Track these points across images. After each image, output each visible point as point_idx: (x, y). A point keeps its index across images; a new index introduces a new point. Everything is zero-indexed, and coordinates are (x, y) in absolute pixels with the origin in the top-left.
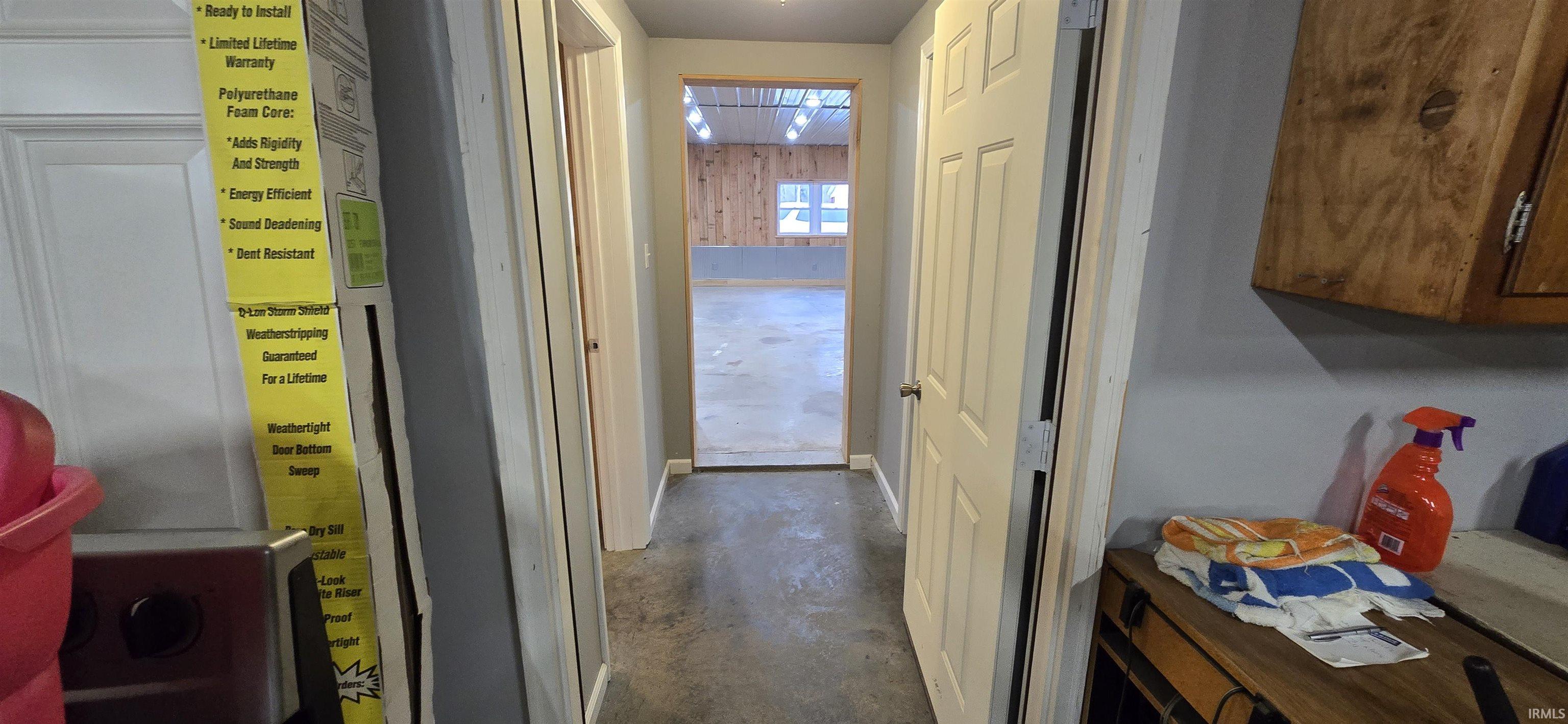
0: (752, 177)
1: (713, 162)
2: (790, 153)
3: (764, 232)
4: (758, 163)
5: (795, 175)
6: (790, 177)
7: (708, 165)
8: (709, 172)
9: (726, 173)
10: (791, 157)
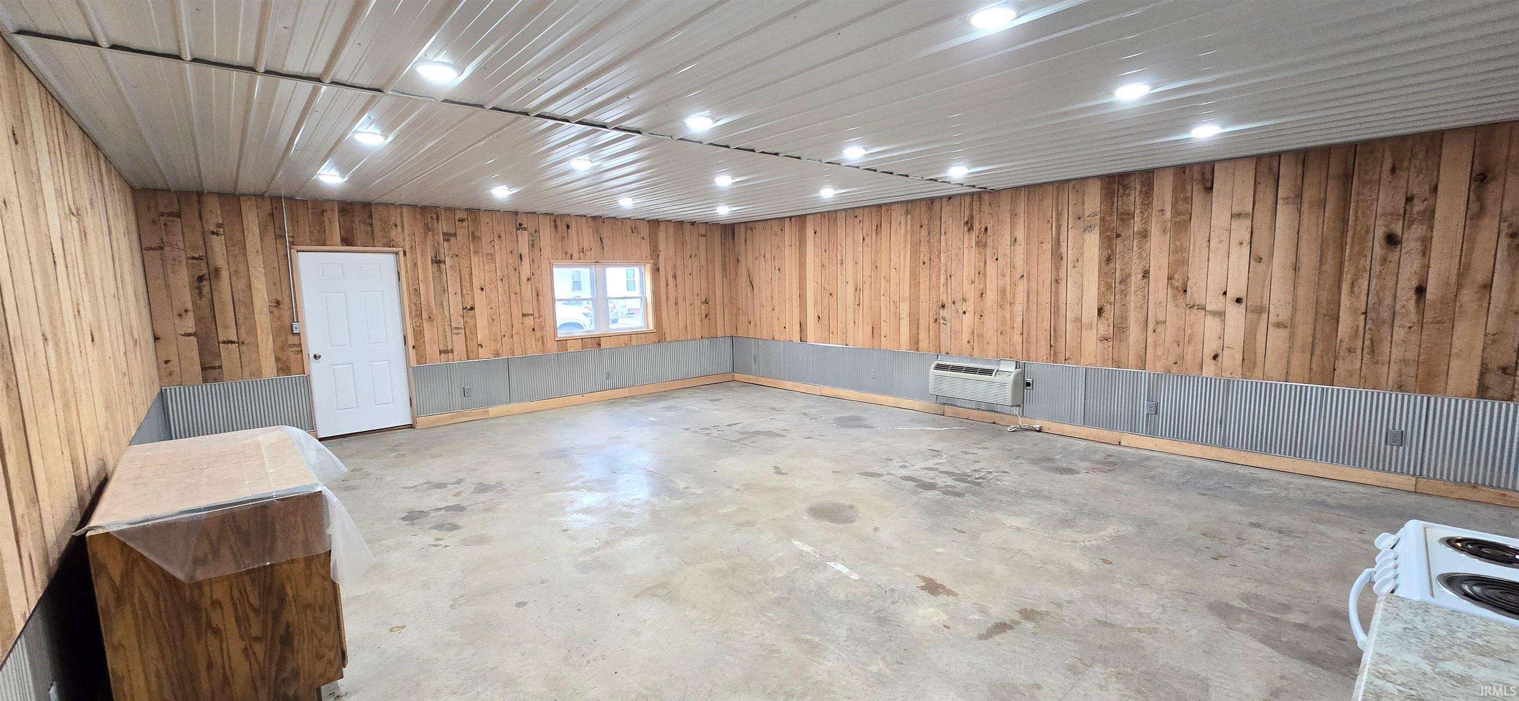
0: (517, 258)
1: (455, 235)
2: (568, 227)
3: (538, 334)
4: (524, 239)
5: (576, 255)
6: (569, 257)
7: (448, 240)
8: (449, 250)
9: (476, 252)
10: (570, 230)
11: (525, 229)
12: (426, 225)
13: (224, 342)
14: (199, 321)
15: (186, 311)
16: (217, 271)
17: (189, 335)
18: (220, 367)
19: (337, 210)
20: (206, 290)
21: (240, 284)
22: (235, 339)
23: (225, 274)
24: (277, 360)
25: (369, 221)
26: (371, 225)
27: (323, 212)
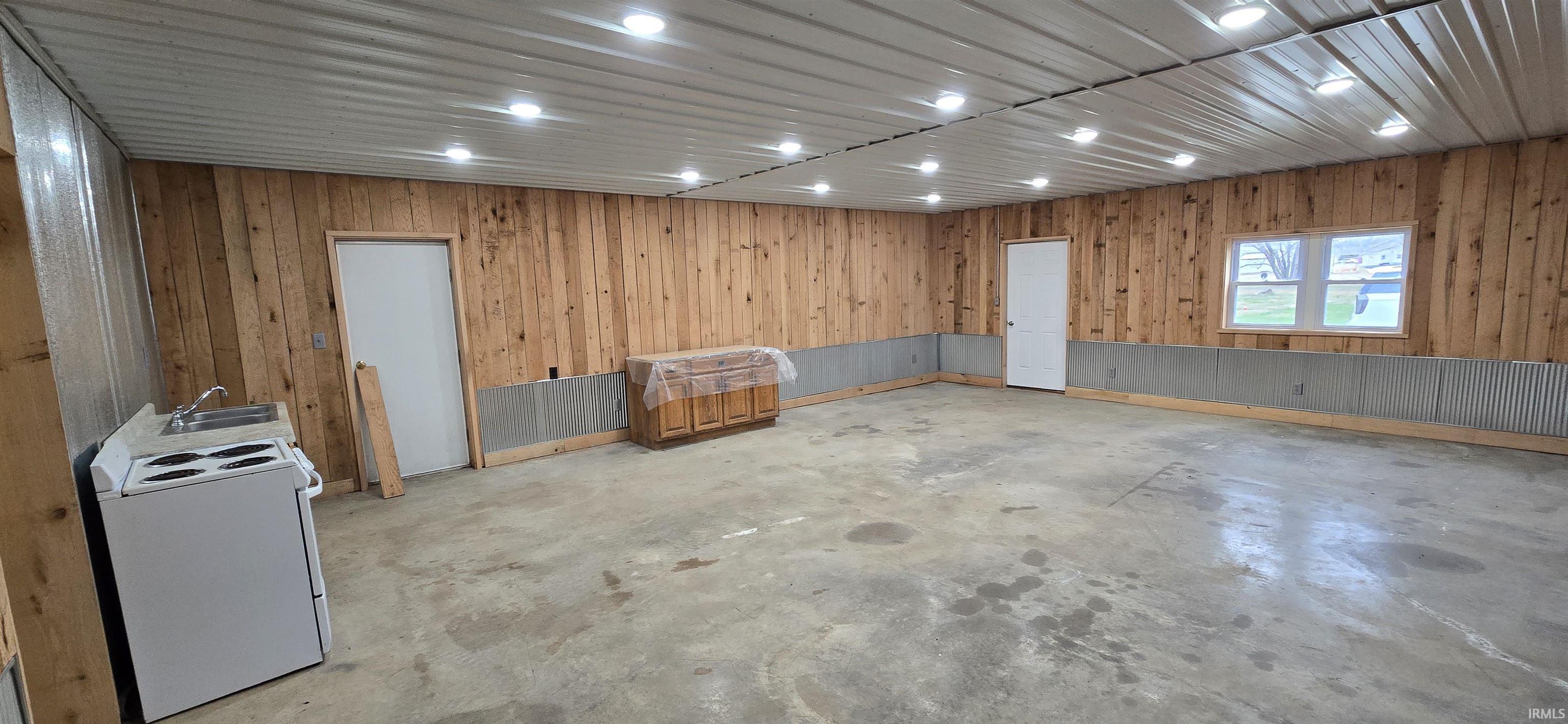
0: (1181, 236)
1: (1116, 218)
2: (1255, 189)
3: (1196, 323)
4: (1192, 213)
5: (1263, 225)
6: (1253, 230)
7: (1109, 224)
8: (1110, 233)
9: (1136, 233)
10: (1258, 194)
11: (1193, 201)
12: (1093, 211)
13: (965, 308)
14: (956, 293)
15: (951, 287)
16: (965, 261)
17: (951, 302)
18: (962, 324)
19: (1030, 209)
20: (960, 273)
21: (975, 269)
22: (969, 306)
23: (969, 263)
24: (988, 323)
25: (1049, 215)
26: (1051, 218)
27: (1022, 212)
